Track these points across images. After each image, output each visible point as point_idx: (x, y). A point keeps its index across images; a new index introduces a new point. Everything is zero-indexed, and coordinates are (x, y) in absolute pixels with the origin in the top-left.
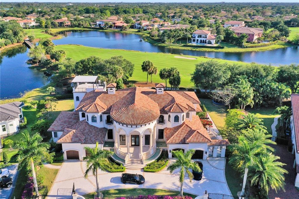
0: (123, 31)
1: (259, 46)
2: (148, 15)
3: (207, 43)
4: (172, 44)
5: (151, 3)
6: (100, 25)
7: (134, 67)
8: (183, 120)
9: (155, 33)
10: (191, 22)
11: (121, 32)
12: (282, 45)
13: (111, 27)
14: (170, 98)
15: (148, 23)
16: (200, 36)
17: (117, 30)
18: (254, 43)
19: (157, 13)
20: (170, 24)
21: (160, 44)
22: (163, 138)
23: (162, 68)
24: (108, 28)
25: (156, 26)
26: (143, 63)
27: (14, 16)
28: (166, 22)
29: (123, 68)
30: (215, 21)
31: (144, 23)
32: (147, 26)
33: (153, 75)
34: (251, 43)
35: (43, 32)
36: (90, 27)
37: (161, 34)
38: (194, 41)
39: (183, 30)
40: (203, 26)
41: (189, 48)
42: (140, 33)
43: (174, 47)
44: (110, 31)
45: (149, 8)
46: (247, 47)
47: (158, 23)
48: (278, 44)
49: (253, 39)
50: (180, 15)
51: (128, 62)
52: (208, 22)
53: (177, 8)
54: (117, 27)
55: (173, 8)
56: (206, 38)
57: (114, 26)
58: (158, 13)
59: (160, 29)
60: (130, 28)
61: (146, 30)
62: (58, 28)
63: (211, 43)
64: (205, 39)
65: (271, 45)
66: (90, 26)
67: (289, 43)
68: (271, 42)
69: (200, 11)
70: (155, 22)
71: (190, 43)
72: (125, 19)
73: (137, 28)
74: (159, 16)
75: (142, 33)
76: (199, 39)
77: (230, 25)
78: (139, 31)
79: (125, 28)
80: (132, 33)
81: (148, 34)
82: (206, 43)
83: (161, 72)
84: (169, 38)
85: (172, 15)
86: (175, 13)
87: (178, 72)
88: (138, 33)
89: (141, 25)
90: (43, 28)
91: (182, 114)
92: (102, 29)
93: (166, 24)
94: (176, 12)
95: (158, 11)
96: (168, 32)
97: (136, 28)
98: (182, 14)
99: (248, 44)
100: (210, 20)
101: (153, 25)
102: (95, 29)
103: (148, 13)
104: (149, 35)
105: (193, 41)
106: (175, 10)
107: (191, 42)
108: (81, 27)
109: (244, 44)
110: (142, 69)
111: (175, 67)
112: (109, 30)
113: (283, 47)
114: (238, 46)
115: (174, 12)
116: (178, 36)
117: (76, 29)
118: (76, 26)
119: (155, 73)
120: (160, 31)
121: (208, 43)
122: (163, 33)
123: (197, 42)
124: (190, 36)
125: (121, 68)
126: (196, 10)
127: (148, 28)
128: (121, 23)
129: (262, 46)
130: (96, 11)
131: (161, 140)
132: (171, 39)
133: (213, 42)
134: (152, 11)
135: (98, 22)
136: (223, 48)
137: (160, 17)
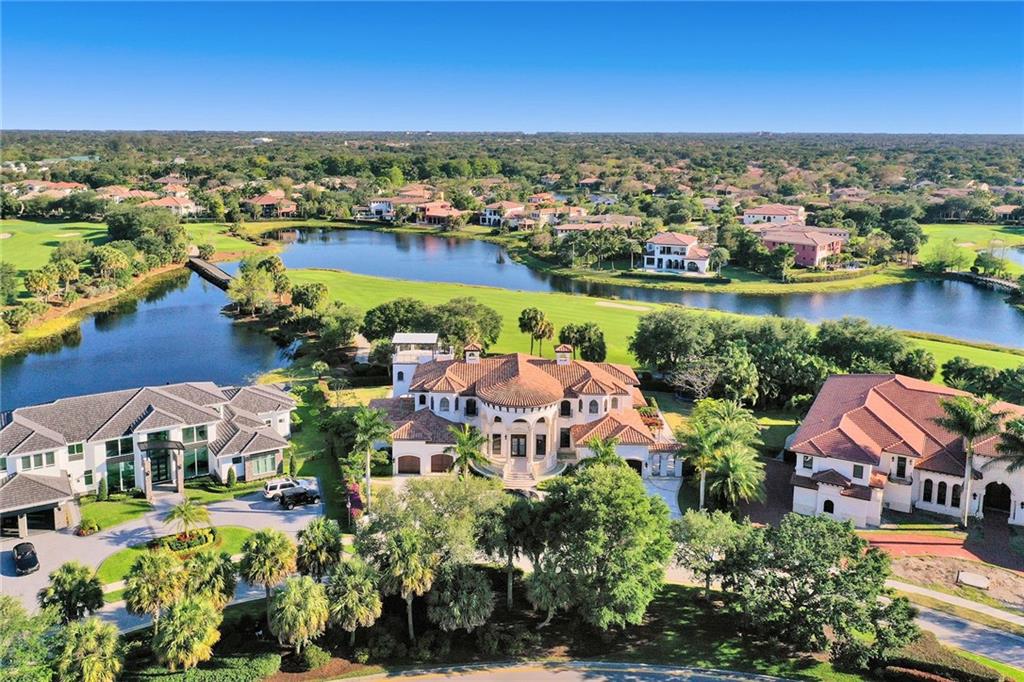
0: (448, 231)
1: (828, 279)
2: (519, 180)
3: (686, 268)
4: (589, 270)
5: (524, 137)
6: (379, 212)
7: (502, 322)
8: (606, 410)
9: (544, 239)
10: (645, 208)
11: (445, 234)
12: (896, 275)
13: (413, 218)
14: (582, 372)
15: (520, 209)
16: (667, 250)
17: (430, 229)
18: (817, 270)
19: (545, 174)
20: (584, 213)
21: (556, 269)
22: (569, 446)
23: (566, 325)
24: (404, 221)
25: (545, 217)
26: (523, 313)
27: (117, 181)
28: (575, 205)
29: (478, 322)
30: (721, 204)
31: (512, 209)
32: (519, 217)
33: (544, 340)
34: (810, 271)
35: (224, 232)
36: (352, 218)
37: (559, 243)
38: (651, 262)
39: (619, 233)
40: (681, 220)
41: (636, 283)
42: (497, 239)
43: (596, 279)
44: (412, 231)
45: (518, 158)
46: (793, 281)
47: (552, 211)
48: (885, 274)
49: (813, 259)
50: (618, 183)
51: (488, 311)
52: (696, 208)
53: (610, 155)
54: (432, 220)
55: (596, 157)
56: (684, 254)
57: (423, 218)
58: (549, 175)
59: (556, 227)
60: (468, 223)
61: (515, 229)
62: (262, 221)
63: (696, 269)
64: (679, 258)
65: (862, 274)
66: (352, 215)
67: (918, 270)
68: (866, 267)
69: (681, 168)
70: (542, 206)
71: (639, 267)
72: (453, 196)
73: (489, 222)
74: (552, 183)
75: (505, 239)
76: (666, 258)
77: (762, 217)
78: (495, 233)
79: (456, 223)
80: (475, 237)
81: (520, 240)
82: (683, 268)
83: (563, 333)
84: (581, 255)
85: (592, 180)
86: (602, 175)
87: (602, 334)
88: (493, 238)
89: (501, 216)
90: (219, 221)
91: (604, 398)
92: (388, 224)
93: (573, 214)
94: (604, 173)
95: (549, 168)
96: (580, 238)
97: (487, 223)
98: (623, 178)
99: (799, 274)
100: (706, 201)
101: (536, 216)
102: (368, 226)
103: (518, 173)
104: (524, 245)
105: (648, 263)
106: (599, 165)
107: (643, 266)
108: (325, 218)
109: (788, 272)
110: (520, 326)
111: (594, 322)
112: (408, 229)
113: (898, 280)
114: (771, 277)
115: (598, 170)
116: (608, 250)
117: (311, 223)
118: (311, 216)
119: (550, 336)
120: (556, 235)
121: (690, 270)
122: (566, 241)
123: (659, 266)
124: (639, 250)
125: (475, 322)
126: (669, 162)
127: (522, 223)
128: (442, 207)
129: (836, 278)
130: (358, 169)
131: (565, 450)
132: (586, 258)
133: (704, 265)
134: (529, 168)
135: (376, 204)
136: (728, 282)
137: (556, 188)
